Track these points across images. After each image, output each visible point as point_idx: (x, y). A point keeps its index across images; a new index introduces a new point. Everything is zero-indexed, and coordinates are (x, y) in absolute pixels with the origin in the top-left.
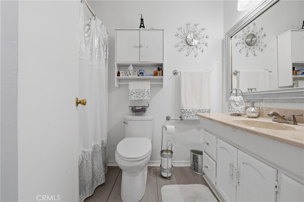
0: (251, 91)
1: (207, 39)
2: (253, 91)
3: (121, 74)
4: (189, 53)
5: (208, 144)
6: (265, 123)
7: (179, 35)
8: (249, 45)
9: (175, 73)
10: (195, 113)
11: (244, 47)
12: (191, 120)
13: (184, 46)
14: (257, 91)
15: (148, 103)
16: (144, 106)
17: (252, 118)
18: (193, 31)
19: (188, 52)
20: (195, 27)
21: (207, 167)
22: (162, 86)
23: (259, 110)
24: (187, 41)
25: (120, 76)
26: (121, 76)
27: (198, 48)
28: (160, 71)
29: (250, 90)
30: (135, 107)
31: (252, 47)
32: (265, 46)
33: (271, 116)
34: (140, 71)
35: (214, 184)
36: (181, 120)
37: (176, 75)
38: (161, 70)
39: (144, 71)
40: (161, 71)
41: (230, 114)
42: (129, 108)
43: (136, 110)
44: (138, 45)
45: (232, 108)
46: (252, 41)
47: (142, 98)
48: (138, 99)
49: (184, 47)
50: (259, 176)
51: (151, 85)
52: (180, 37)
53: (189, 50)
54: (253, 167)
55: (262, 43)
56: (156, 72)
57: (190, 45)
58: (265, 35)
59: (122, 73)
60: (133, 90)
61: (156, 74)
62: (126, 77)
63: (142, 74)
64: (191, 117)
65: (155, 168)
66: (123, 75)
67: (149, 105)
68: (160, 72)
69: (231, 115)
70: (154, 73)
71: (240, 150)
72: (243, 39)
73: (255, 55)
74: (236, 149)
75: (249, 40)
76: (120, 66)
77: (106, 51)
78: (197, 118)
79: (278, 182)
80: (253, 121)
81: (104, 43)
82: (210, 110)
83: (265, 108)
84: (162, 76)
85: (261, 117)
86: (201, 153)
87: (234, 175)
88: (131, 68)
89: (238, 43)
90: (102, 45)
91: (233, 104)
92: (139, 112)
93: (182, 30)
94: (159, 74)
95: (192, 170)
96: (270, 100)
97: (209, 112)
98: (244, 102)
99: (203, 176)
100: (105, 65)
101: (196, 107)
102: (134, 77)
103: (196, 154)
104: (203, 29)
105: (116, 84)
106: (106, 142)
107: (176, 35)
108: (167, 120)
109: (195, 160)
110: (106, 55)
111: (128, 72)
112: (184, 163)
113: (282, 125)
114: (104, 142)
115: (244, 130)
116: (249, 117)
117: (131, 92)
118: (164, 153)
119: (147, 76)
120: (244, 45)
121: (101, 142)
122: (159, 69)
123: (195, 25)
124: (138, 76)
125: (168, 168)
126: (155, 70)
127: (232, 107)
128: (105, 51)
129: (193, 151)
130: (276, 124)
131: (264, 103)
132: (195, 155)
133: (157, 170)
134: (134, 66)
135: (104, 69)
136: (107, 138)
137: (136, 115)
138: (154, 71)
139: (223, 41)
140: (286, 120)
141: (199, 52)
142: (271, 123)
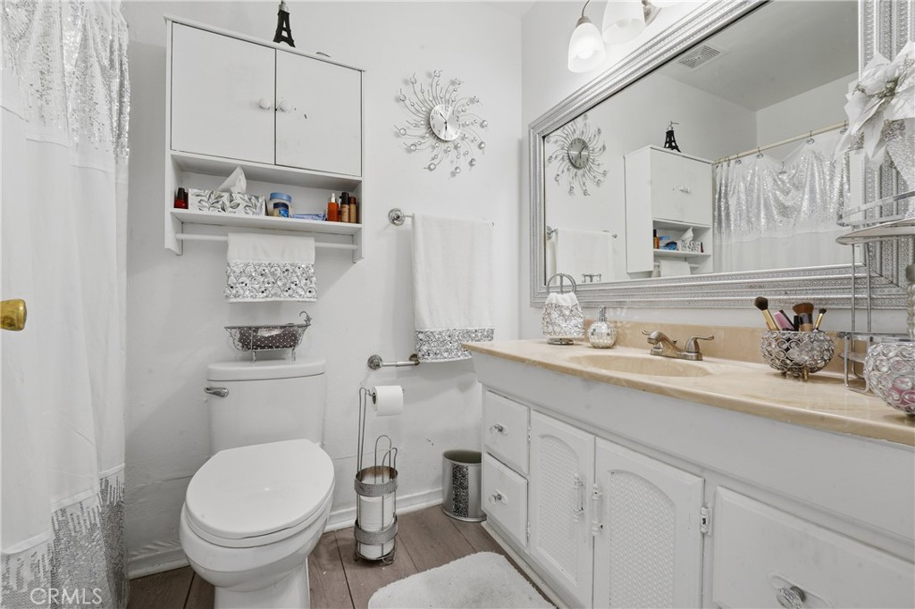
0: (591, 281)
1: (483, 129)
2: (594, 282)
3: (192, 200)
4: (436, 162)
5: (501, 430)
6: (636, 359)
7: (407, 102)
8: (575, 166)
9: (396, 218)
10: (457, 341)
11: (565, 170)
12: (445, 362)
13: (423, 137)
14: (602, 282)
15: (304, 316)
16: (291, 326)
17: (603, 348)
18: (447, 97)
19: (433, 159)
20: (451, 88)
21: (499, 497)
22: (354, 256)
23: (615, 327)
24: (429, 124)
25: (186, 207)
26: (193, 209)
27: (462, 151)
28: (349, 204)
29: (588, 278)
30: (257, 329)
31: (580, 172)
32: (605, 174)
33: (653, 341)
34: (273, 196)
35: (524, 542)
36: (416, 364)
37: (397, 225)
38: (355, 203)
39: (289, 199)
40: (353, 206)
41: (546, 340)
42: (227, 333)
43: (258, 340)
44: (269, 103)
45: (553, 324)
46: (580, 156)
47: (284, 297)
48: (269, 299)
49: (423, 141)
50: (656, 499)
51: (317, 249)
52: (412, 108)
53: (435, 152)
54: (642, 478)
55: (599, 165)
56: (335, 209)
57: (438, 138)
58: (604, 147)
59: (200, 198)
60: (247, 265)
61: (334, 214)
62: (215, 213)
63: (283, 208)
64: (446, 354)
65: (332, 538)
66: (204, 204)
67: (308, 319)
68: (349, 209)
69: (549, 343)
70: (330, 212)
71: (600, 437)
72: (563, 149)
73: (585, 193)
74: (592, 437)
75: (574, 153)
76: (184, 168)
77: (121, 96)
78: (462, 356)
79: (707, 508)
80: (610, 356)
81: (111, 61)
82: (492, 331)
83: (628, 323)
84: (358, 221)
85: (620, 345)
86: (475, 458)
87: (586, 510)
88: (239, 182)
89: (554, 156)
90: (103, 69)
91: (555, 315)
92: (271, 347)
93: (417, 87)
94: (346, 216)
95: (447, 513)
96: (641, 304)
97: (490, 335)
98: (580, 309)
99: (483, 524)
100: (113, 156)
101: (459, 324)
102: (251, 216)
103: (461, 462)
104: (473, 101)
105: (170, 239)
106: (122, 480)
107: (398, 100)
108: (371, 367)
109: (458, 480)
110: (120, 112)
111: (226, 195)
112: (425, 495)
113: (675, 363)
114: (113, 483)
115: (625, 384)
116: (595, 347)
117: (238, 271)
118: (368, 480)
119: (301, 216)
120: (564, 164)
121: (97, 489)
122: (346, 200)
123: (453, 83)
124: (267, 214)
125: (382, 529)
126: (333, 201)
127: (555, 323)
128: (115, 95)
129: (452, 456)
130: (660, 361)
131: (624, 310)
132: (458, 466)
133: (341, 543)
134: (253, 176)
135: (110, 171)
136: (123, 465)
137: (260, 359)
138: (330, 204)
139: (521, 143)
140: (680, 351)
141: (463, 163)
142: (650, 360)
